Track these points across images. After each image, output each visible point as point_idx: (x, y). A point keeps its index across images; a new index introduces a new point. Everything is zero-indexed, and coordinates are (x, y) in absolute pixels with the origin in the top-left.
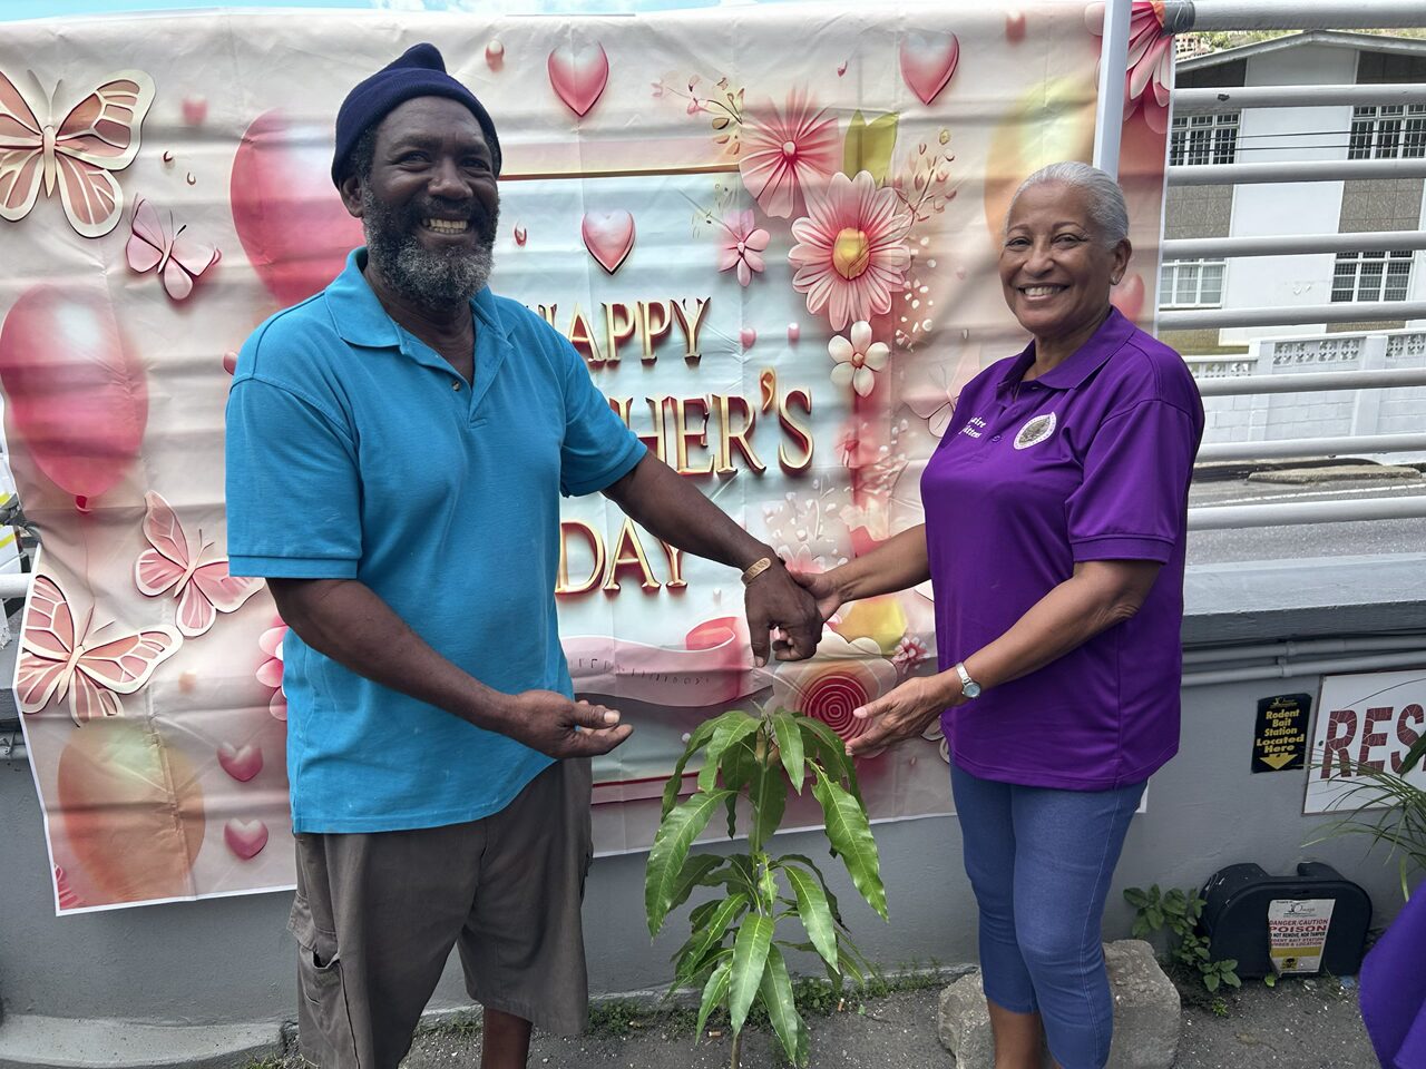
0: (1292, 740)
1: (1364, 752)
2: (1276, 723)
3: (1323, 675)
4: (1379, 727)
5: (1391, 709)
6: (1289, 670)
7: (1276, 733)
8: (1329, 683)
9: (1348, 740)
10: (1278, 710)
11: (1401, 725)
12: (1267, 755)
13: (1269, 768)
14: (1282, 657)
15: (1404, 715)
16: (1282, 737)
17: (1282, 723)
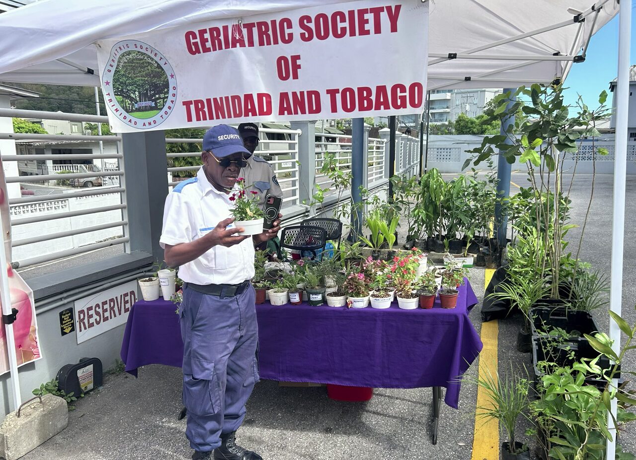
0: (70, 323)
1: (89, 321)
2: (65, 319)
3: (74, 301)
4: (91, 312)
5: (92, 307)
6: (65, 301)
7: (66, 322)
8: (76, 303)
9: (84, 319)
10: (65, 315)
11: (95, 310)
12: (65, 329)
13: (66, 333)
14: (63, 298)
15: (95, 308)
16: (67, 322)
17: (67, 318)
